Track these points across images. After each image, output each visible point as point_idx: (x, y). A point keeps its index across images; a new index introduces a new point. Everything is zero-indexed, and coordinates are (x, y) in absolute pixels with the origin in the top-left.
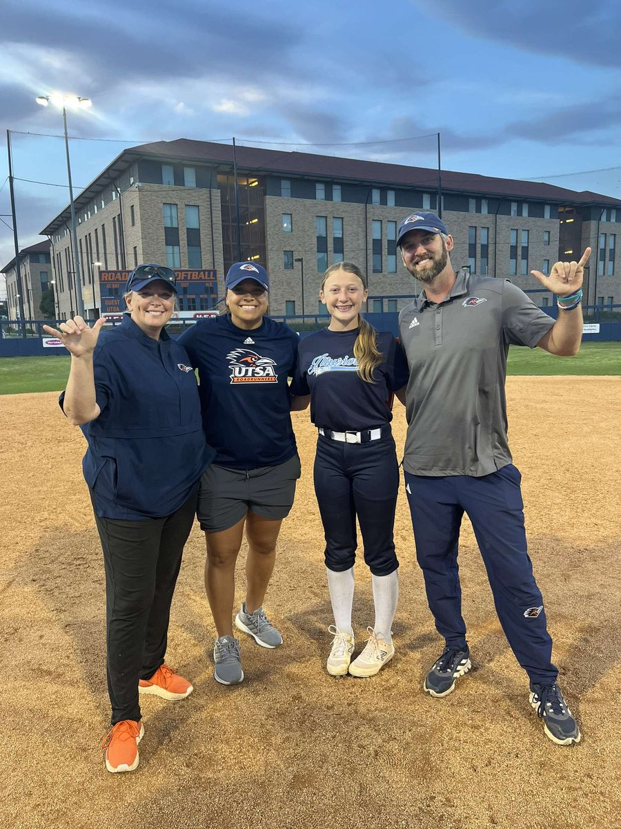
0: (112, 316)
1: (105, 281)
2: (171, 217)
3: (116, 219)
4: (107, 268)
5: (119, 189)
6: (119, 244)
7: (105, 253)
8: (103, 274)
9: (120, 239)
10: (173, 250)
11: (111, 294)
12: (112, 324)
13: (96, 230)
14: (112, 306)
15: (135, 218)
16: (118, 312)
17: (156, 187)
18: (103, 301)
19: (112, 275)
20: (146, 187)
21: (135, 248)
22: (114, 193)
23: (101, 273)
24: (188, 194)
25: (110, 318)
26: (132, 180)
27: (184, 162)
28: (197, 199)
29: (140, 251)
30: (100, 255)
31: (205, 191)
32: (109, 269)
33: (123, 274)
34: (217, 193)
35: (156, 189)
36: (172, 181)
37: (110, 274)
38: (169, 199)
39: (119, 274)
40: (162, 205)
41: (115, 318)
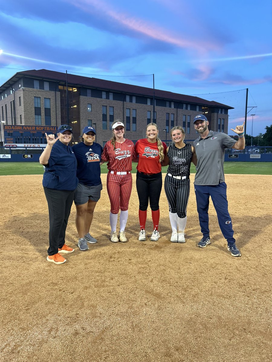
0: (9, 145)
1: (6, 129)
2: (38, 102)
3: (12, 103)
4: (7, 124)
5: (14, 89)
6: (13, 113)
7: (7, 117)
8: (6, 126)
9: (14, 112)
10: (38, 117)
11: (9, 135)
12: (9, 149)
13: (2, 107)
14: (9, 141)
15: (21, 102)
16: (12, 143)
17: (31, 89)
18: (5, 138)
19: (10, 127)
20: (26, 89)
21: (21, 115)
22: (11, 91)
23: (4, 126)
24: (45, 93)
25: (8, 146)
26: (20, 86)
27: (44, 79)
28: (50, 95)
29: (23, 117)
30: (4, 118)
31: (53, 92)
32: (8, 124)
33: (15, 127)
34: (58, 93)
35: (31, 90)
36: (38, 87)
37: (9, 126)
38: (37, 95)
39: (13, 127)
40: (34, 97)
41: (11, 146)
